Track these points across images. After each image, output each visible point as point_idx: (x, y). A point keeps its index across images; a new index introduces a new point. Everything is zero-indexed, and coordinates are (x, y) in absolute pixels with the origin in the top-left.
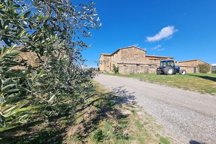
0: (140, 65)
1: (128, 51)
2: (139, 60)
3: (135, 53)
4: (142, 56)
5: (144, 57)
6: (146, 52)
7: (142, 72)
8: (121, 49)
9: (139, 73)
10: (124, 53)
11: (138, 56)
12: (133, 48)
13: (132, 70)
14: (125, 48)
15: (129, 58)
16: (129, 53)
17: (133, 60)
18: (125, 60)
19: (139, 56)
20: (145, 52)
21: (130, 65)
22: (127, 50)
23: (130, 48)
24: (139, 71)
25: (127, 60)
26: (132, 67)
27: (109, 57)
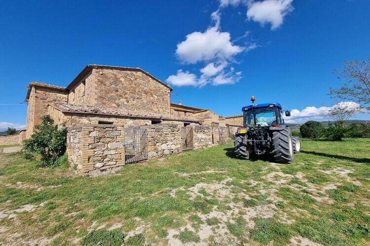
0: (163, 122)
1: (122, 79)
2: (156, 110)
3: (145, 88)
4: (163, 100)
5: (167, 101)
6: (171, 90)
7: (174, 147)
8: (99, 67)
9: (167, 152)
10: (108, 83)
11: (152, 98)
12: (139, 74)
13: (138, 139)
14: (112, 68)
15: (128, 102)
16: (125, 85)
17: (138, 108)
18: (114, 105)
19: (156, 97)
20: (169, 91)
21: (130, 122)
22: (119, 76)
23: (129, 72)
24: (164, 146)
25: (119, 106)
26: (135, 129)
27: (58, 95)
